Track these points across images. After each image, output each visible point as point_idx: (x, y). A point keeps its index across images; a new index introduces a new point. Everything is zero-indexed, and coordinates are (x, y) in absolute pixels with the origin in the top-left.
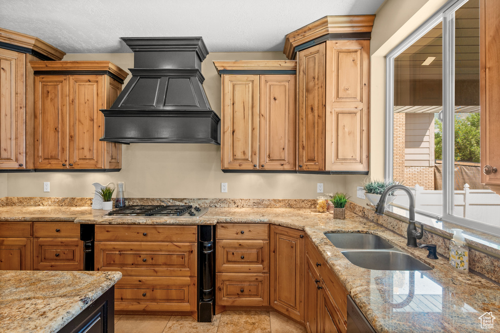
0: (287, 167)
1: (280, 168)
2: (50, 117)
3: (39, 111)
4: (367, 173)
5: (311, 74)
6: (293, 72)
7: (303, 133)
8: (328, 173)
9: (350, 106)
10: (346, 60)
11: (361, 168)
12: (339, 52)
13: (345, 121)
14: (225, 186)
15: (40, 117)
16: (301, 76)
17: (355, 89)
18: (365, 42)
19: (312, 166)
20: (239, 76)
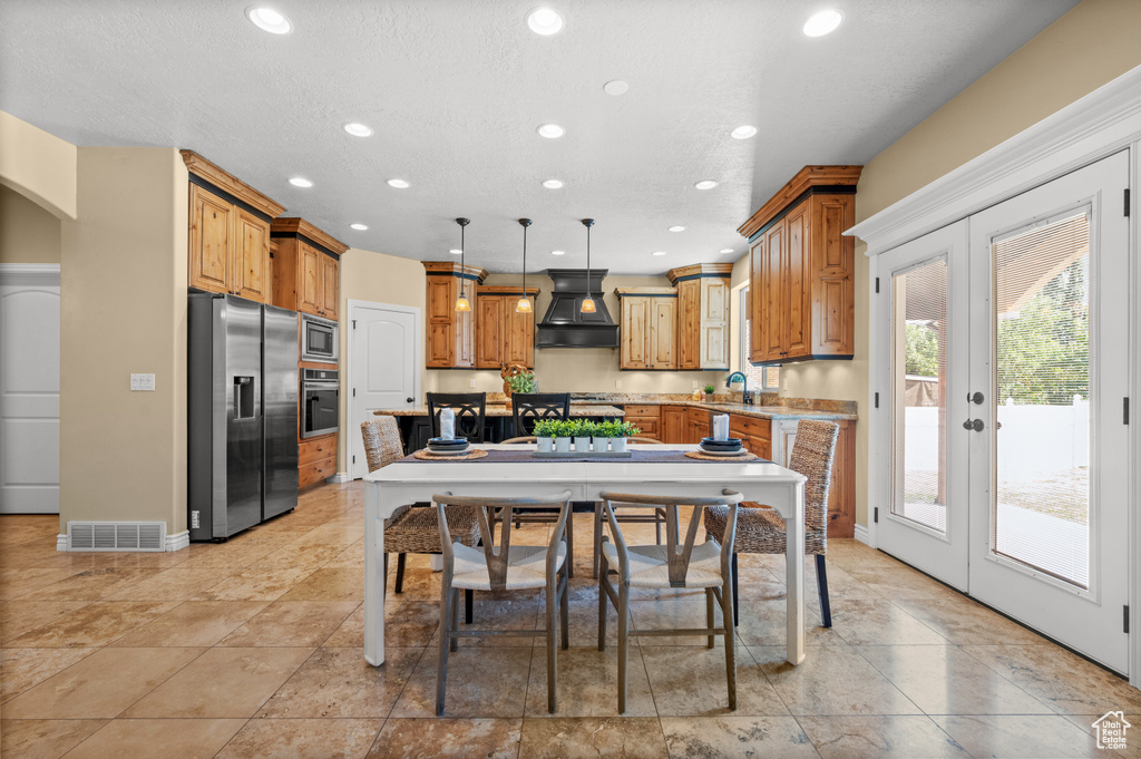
0: (671, 367)
1: (666, 368)
2: (490, 328)
3: (481, 324)
4: (728, 370)
5: (690, 299)
6: (676, 295)
7: (683, 342)
8: (702, 370)
9: (717, 324)
10: (714, 292)
11: (724, 366)
12: (709, 286)
13: (713, 334)
14: (619, 383)
15: (482, 328)
16: (682, 299)
17: (721, 312)
18: (727, 279)
19: (690, 365)
20: (635, 298)
